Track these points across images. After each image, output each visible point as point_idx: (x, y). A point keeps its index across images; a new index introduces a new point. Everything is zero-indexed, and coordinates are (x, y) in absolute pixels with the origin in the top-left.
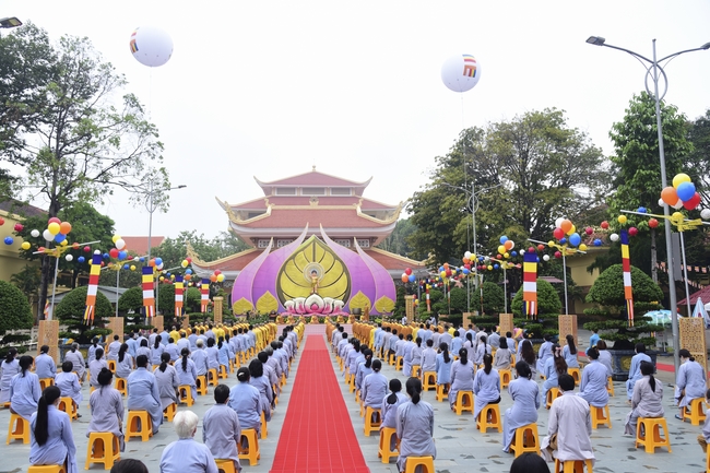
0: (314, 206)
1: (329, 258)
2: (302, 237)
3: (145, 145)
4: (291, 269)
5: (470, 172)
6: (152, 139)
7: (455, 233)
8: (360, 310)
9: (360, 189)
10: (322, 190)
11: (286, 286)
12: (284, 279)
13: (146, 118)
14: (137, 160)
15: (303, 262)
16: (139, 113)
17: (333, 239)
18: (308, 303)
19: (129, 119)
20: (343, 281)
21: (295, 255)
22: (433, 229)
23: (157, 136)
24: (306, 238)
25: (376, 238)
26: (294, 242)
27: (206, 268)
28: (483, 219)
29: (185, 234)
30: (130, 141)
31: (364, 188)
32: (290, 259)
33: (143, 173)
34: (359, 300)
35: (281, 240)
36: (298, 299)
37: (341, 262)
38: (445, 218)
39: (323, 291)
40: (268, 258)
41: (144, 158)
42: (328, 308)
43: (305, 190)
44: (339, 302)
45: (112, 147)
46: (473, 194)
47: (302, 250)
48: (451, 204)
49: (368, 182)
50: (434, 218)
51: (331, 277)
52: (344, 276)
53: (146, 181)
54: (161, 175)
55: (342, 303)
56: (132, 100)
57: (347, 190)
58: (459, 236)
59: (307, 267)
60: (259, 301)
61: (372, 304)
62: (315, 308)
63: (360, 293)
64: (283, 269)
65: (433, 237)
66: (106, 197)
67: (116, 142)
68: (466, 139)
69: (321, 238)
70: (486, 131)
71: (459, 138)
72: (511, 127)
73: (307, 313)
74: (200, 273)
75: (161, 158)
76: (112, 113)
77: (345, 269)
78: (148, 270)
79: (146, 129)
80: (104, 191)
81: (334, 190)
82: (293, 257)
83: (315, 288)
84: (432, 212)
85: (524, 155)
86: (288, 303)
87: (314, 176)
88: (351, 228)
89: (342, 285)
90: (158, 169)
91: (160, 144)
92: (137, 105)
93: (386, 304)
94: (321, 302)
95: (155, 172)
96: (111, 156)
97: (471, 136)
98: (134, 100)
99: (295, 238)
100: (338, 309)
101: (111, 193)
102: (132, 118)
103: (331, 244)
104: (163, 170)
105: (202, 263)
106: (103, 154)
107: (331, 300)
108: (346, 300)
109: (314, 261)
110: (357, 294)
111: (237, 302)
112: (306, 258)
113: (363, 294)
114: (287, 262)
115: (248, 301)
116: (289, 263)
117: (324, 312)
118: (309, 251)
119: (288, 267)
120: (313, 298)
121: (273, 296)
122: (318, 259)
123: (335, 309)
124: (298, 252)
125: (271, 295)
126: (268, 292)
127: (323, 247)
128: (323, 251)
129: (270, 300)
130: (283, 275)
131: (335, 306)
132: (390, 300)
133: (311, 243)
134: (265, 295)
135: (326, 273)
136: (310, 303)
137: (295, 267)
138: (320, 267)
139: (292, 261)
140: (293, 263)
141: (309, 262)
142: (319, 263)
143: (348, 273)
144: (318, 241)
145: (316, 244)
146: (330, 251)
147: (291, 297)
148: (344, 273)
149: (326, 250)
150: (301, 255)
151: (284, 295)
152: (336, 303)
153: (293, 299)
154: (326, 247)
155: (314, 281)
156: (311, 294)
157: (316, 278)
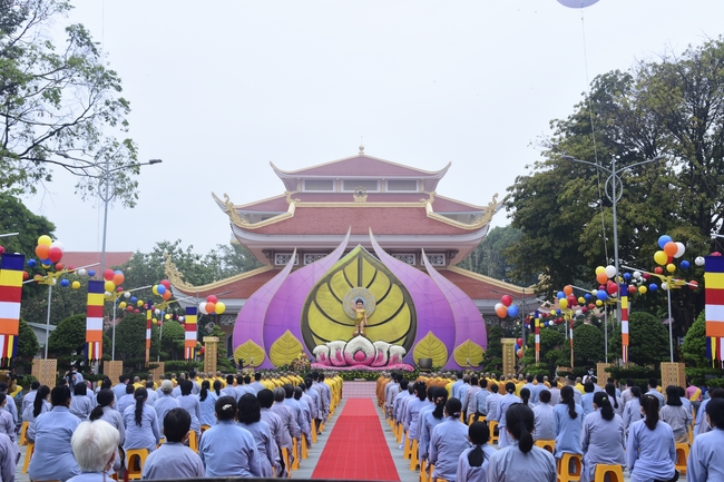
0: (361, 202)
1: (381, 284)
2: (340, 250)
3: (100, 104)
4: (324, 298)
5: (608, 142)
6: (111, 94)
7: (582, 237)
8: (430, 361)
9: (431, 180)
10: (373, 183)
11: (317, 323)
12: (313, 309)
13: (101, 61)
14: (89, 127)
15: (342, 287)
16: (91, 55)
17: (390, 252)
18: (350, 348)
19: (74, 63)
20: (405, 316)
21: (331, 275)
22: (547, 234)
23: (119, 89)
24: (347, 251)
25: (456, 251)
26: (329, 257)
27: (194, 295)
28: (630, 215)
29: (163, 246)
30: (76, 98)
31: (437, 180)
32: (323, 282)
33: (97, 148)
34: (429, 347)
35: (307, 254)
36: (336, 343)
37: (402, 287)
38: (566, 215)
39: (373, 331)
40: (288, 280)
41: (100, 125)
42: (380, 358)
43: (348, 183)
44: (398, 349)
45: (48, 105)
46: (614, 173)
47: (342, 268)
48: (576, 192)
49: (445, 171)
50: (549, 216)
51: (384, 311)
52: (406, 309)
53: (102, 159)
54: (125, 151)
55: (402, 350)
56: (79, 34)
57: (412, 183)
58: (589, 243)
59: (348, 295)
60: (275, 346)
61: (450, 352)
62: (360, 356)
63: (430, 335)
64: (312, 297)
65: (546, 245)
66: (40, 185)
67: (53, 96)
68: (601, 91)
69: (372, 251)
70: (635, 77)
71: (589, 90)
72: (679, 68)
73: (348, 365)
74: (185, 302)
75: (125, 123)
76: (47, 52)
77: (407, 298)
78: (97, 287)
79: (102, 79)
80: (38, 177)
81: (392, 183)
82: (328, 280)
83: (359, 326)
84: (545, 206)
85: (702, 114)
86: (320, 348)
87: (362, 161)
88: (417, 235)
89: (402, 323)
90: (121, 141)
91: (124, 103)
92: (89, 43)
93: (471, 352)
94: (369, 348)
95: (116, 145)
96: (46, 119)
97: (609, 86)
98: (83, 34)
99: (329, 251)
100: (396, 359)
101: (48, 178)
102: (80, 61)
103: (386, 259)
104: (128, 142)
105: (188, 287)
106: (33, 116)
107: (385, 346)
108: (408, 345)
109: (360, 285)
110: (427, 337)
111: (240, 346)
112: (347, 281)
113: (435, 337)
114: (318, 286)
115: (257, 346)
116: (321, 288)
117: (374, 364)
118: (352, 270)
119: (319, 292)
120: (358, 342)
121: (296, 339)
122: (365, 283)
123: (391, 359)
124: (334, 272)
125: (292, 336)
126: (288, 332)
127: (373, 264)
128: (374, 270)
129: (292, 344)
130: (313, 307)
131: (391, 355)
132: (477, 346)
133: (355, 257)
134: (283, 336)
135: (377, 303)
136: (353, 350)
137: (330, 293)
138: (369, 294)
139: (326, 284)
140: (327, 287)
141: (352, 287)
142: (367, 287)
143: (411, 304)
144: (366, 255)
145: (363, 259)
146: (384, 269)
147: (325, 341)
148: (406, 304)
149: (377, 269)
150: (339, 276)
151: (314, 337)
152: (393, 350)
153: (327, 343)
154: (378, 264)
155: (360, 316)
156: (355, 336)
157: (362, 311)
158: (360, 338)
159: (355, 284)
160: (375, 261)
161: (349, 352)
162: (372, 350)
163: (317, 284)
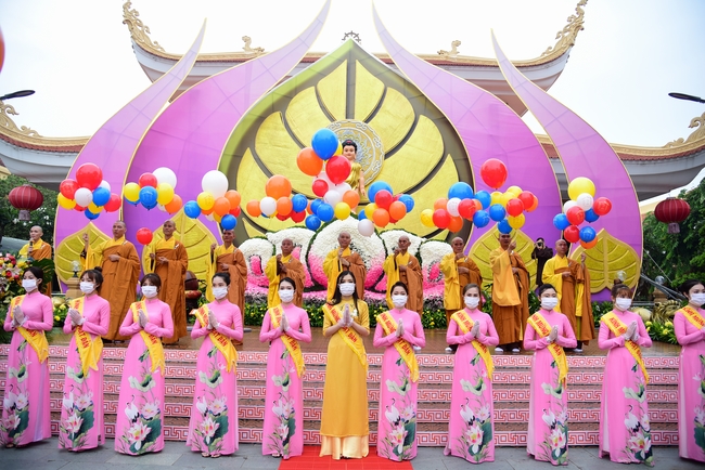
1: (398, 109)
18: (324, 248)
20: (447, 183)
21: (287, 97)
32: (271, 110)
37: (443, 122)
47: (313, 82)
51: (401, 170)
52: (449, 167)
64: (248, 140)
73: (318, 285)
77: (454, 144)
82: (281, 105)
86: (252, 247)
109: (349, 114)
111: (68, 238)
112: (323, 108)
114: (261, 119)
116: (269, 122)
118: (334, 85)
119: (263, 135)
122: (362, 111)
124: (296, 91)
127: (377, 75)
128: (381, 85)
129: (193, 237)
132: (621, 245)
133: (340, 62)
135: (387, 155)
137: (286, 133)
138: (370, 133)
139: (277, 115)
140: (280, 121)
141: (332, 119)
142: (367, 121)
143: (460, 157)
144: (363, 57)
145: (358, 64)
146: (401, 84)
147: (265, 231)
148: (449, 159)
149: (388, 84)
150: (306, 99)
151: (248, 226)
152: (429, 253)
153: (269, 235)
154: (389, 75)
157: (354, 164)
158: (349, 221)
159: (340, 115)
160: (382, 70)
161: (320, 253)
162: (378, 251)
163: (259, 112)
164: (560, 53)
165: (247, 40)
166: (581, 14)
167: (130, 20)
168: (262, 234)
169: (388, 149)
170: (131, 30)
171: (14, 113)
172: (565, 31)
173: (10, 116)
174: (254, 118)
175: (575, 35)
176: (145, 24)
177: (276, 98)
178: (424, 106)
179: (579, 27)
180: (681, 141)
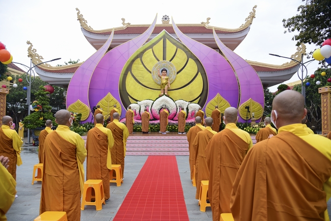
0: (166, 23)
1: (181, 56)
2: (149, 31)
4: (137, 68)
11: (131, 87)
12: (130, 81)
15: (151, 61)
18: (156, 107)
20: (199, 82)
21: (142, 53)
32: (137, 57)
34: (218, 103)
36: (145, 102)
37: (197, 60)
39: (172, 94)
44: (195, 106)
47: (151, 47)
51: (183, 78)
52: (200, 77)
55: (198, 106)
59: (155, 66)
63: (218, 96)
64: (129, 69)
73: (155, 119)
77: (201, 69)
82: (140, 55)
83: (165, 89)
86: (133, 106)
89: (197, 87)
93: (253, 108)
94: (172, 106)
100: (193, 114)
107: (185, 104)
108: (202, 103)
109: (164, 58)
110: (216, 98)
111: (71, 105)
112: (155, 56)
113: (222, 98)
114: (133, 61)
115: (84, 104)
116: (136, 62)
117: (176, 118)
118: (159, 48)
119: (134, 66)
120: (162, 101)
121: (115, 99)
122: (169, 57)
123: (190, 114)
124: (145, 50)
125: (112, 97)
126: (109, 94)
127: (174, 44)
128: (175, 48)
129: (112, 103)
130: (129, 76)
131: (190, 111)
132: (257, 103)
133: (161, 39)
134: (105, 98)
135: (178, 73)
136: (159, 107)
137: (142, 66)
138: (172, 65)
139: (139, 59)
140: (140, 61)
141: (158, 60)
142: (170, 61)
143: (204, 73)
144: (169, 37)
145: (167, 40)
146: (183, 47)
147: (137, 101)
148: (199, 73)
149: (178, 47)
150: (149, 53)
151: (130, 98)
152: (191, 107)
153: (138, 102)
154: (178, 44)
155: (164, 81)
156: (160, 96)
157: (166, 77)
158: (164, 97)
159: (161, 59)
160: (176, 42)
161: (155, 108)
162: (174, 107)
163: (132, 59)
164: (246, 27)
165: (123, 20)
166: (255, 11)
167: (80, 19)
168: (136, 102)
169: (178, 70)
170: (81, 22)
171: (42, 59)
172: (249, 18)
173: (41, 60)
174: (131, 60)
175: (252, 20)
176: (85, 19)
177: (138, 53)
178: (190, 55)
179: (253, 17)
180: (288, 63)
